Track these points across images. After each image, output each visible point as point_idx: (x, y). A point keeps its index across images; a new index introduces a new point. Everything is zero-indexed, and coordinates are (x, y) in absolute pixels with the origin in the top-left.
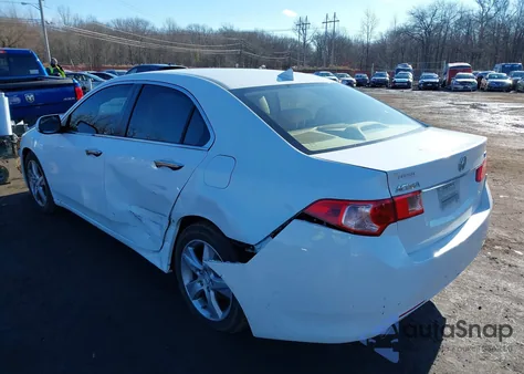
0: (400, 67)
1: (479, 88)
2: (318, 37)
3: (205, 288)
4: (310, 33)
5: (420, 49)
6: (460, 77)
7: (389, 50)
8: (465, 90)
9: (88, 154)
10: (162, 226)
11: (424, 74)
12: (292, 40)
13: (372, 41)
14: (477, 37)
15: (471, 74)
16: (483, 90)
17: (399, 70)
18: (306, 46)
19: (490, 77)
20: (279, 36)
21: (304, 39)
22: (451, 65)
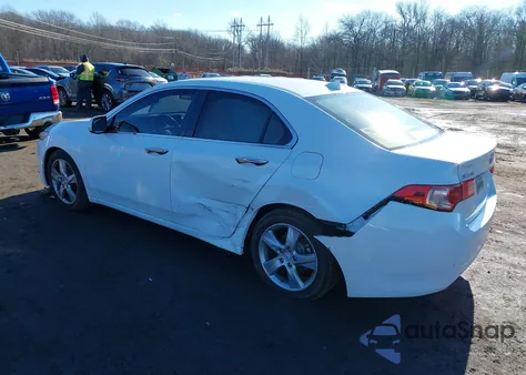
0: (335, 72)
1: (407, 94)
2: (252, 40)
3: (285, 264)
4: (245, 35)
5: (350, 55)
6: (391, 84)
7: (322, 55)
8: (396, 96)
9: (149, 152)
10: (235, 215)
11: (358, 80)
12: (227, 41)
13: (306, 45)
14: (400, 46)
15: (400, 81)
16: (410, 96)
17: (334, 75)
18: (240, 47)
19: (417, 84)
20: (213, 37)
21: (239, 40)
22: (381, 72)
